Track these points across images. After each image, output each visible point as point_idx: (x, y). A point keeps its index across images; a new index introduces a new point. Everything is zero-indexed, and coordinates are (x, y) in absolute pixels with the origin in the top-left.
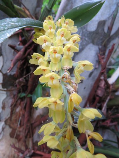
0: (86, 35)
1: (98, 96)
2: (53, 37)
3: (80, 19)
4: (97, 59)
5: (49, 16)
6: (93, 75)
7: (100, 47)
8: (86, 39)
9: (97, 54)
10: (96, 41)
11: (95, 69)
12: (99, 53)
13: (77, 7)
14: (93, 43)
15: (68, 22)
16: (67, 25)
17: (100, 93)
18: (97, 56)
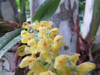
0: (56, 17)
1: (82, 51)
2: (36, 46)
3: (49, 11)
4: (70, 28)
5: (24, 23)
6: (73, 40)
7: (69, 20)
8: (57, 19)
9: (69, 25)
10: (64, 18)
11: (72, 35)
12: (70, 24)
13: (42, 4)
14: (63, 20)
15: (43, 24)
16: (43, 27)
17: (82, 48)
18: (69, 27)
